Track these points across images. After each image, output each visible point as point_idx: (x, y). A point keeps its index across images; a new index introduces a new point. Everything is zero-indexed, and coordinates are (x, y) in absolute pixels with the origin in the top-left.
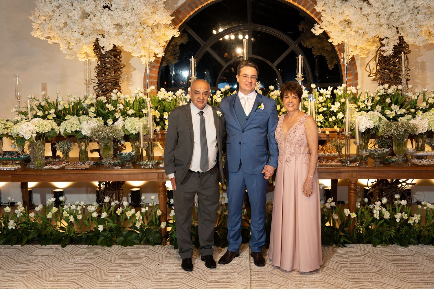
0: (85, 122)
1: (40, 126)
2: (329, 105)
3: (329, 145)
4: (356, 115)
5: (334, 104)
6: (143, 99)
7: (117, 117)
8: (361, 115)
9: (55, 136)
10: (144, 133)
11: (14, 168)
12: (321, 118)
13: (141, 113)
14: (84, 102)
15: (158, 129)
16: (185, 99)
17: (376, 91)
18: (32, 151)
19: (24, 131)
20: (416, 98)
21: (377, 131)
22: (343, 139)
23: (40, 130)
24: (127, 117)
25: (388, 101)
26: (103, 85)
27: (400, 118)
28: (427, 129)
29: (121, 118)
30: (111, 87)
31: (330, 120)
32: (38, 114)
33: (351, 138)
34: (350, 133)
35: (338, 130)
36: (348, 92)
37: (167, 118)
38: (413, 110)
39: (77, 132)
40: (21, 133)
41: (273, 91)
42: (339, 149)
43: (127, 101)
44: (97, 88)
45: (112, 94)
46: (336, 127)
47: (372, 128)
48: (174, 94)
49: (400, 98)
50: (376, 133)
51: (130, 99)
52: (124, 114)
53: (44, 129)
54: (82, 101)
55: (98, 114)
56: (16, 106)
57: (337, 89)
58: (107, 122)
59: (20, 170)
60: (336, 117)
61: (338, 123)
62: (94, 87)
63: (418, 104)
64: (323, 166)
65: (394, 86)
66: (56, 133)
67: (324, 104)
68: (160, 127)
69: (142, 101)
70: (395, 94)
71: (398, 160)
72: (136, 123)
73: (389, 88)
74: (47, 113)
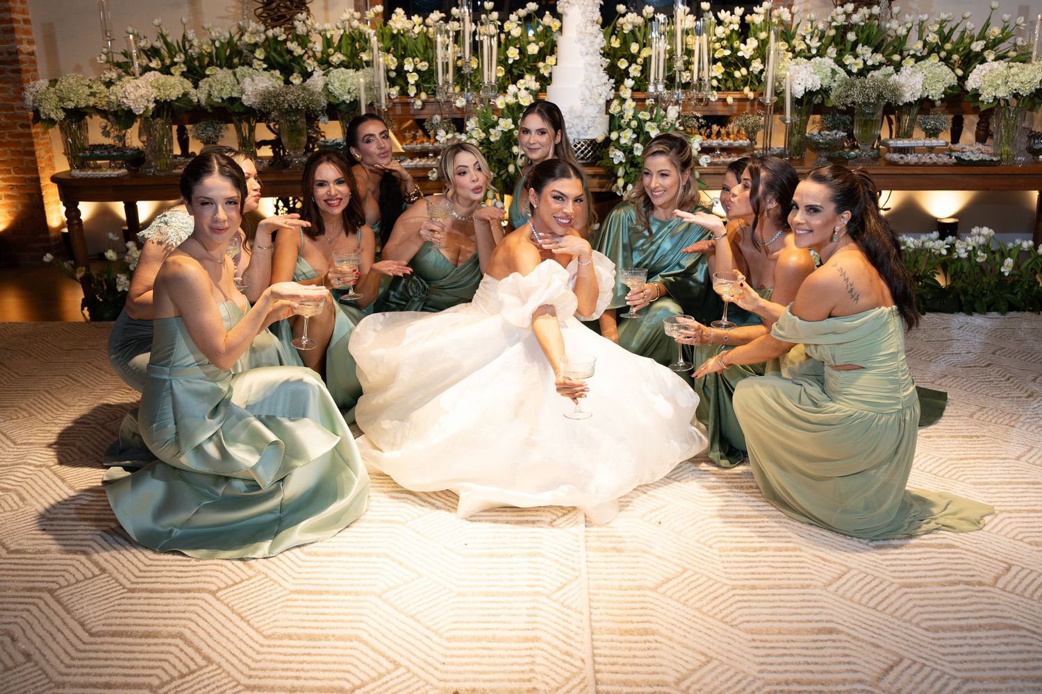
0: (247, 80)
1: (162, 88)
2: (736, 44)
3: (732, 127)
4: (787, 65)
5: (745, 44)
6: (361, 33)
7: (309, 70)
8: (797, 64)
9: (190, 108)
10: (366, 100)
11: (117, 173)
12: (718, 70)
13: (358, 61)
14: (240, 39)
15: (395, 91)
16: (447, 32)
17: (829, 19)
18: (147, 139)
19: (132, 97)
20: (904, 32)
21: (825, 96)
22: (760, 115)
23: (162, 96)
24: (331, 68)
25: (851, 36)
26: (274, 5)
27: (872, 73)
28: (918, 95)
29: (318, 73)
30: (291, 10)
31: (737, 74)
32: (153, 65)
33: (775, 112)
34: (775, 99)
35: (751, 95)
36: (775, 20)
37: (411, 71)
38: (896, 58)
39: (232, 100)
40: (125, 100)
41: (623, 15)
42: (751, 135)
43: (329, 36)
44: (262, 13)
45: (296, 23)
46: (747, 90)
47: (817, 91)
48: (424, 23)
49: (874, 33)
50: (823, 101)
51: (332, 32)
52: (325, 63)
53: (168, 92)
54: (236, 38)
55: (271, 65)
56: (105, 50)
57: (752, 13)
58: (291, 78)
59: (126, 178)
60: (748, 69)
61: (751, 82)
62: (255, 10)
63: (908, 45)
64: (720, 165)
65: (865, 8)
66: (191, 101)
67: (725, 42)
68: (397, 88)
69: (357, 37)
70: (866, 24)
71: (860, 156)
72: (349, 81)
73: (855, 11)
74: (168, 62)
